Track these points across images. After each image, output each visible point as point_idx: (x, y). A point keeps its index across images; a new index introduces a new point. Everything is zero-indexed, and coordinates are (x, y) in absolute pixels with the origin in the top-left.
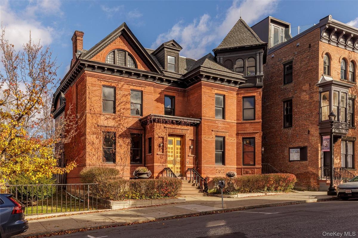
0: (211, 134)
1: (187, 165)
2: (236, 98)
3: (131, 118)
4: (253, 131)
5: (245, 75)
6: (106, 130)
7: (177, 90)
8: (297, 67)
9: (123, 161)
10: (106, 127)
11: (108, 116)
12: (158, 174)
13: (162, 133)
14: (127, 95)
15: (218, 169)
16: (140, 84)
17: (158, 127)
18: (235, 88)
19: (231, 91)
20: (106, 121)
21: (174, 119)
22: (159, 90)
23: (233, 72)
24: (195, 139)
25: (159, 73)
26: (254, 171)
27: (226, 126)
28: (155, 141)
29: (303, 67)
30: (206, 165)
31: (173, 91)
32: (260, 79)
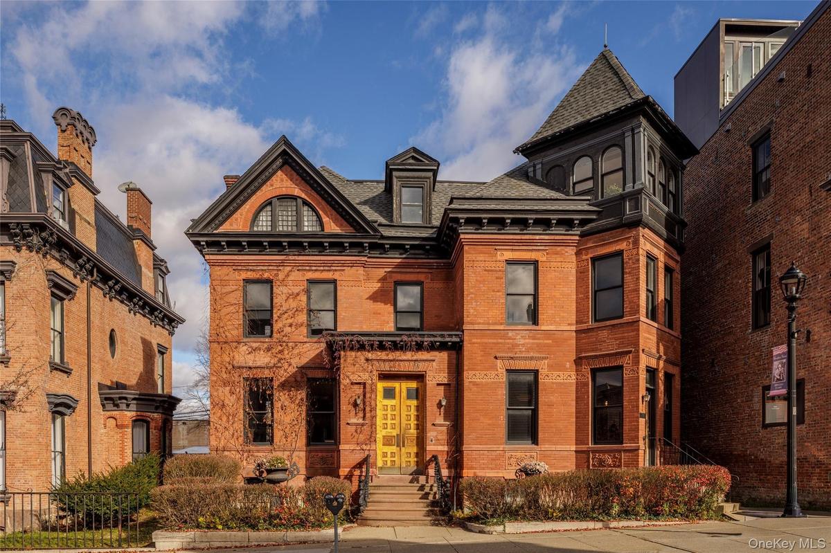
0: (494, 368)
1: (428, 448)
2: (574, 265)
3: (308, 345)
4: (619, 348)
5: (597, 198)
6: (250, 374)
7: (429, 266)
8: (781, 146)
9: (289, 440)
10: (250, 368)
11: (255, 345)
12: (349, 469)
13: (361, 374)
14: (298, 294)
15: (512, 454)
16: (329, 266)
17: (350, 360)
18: (569, 237)
19: (559, 248)
20: (251, 357)
21: (385, 339)
22: (381, 272)
23: (568, 198)
24: (453, 383)
25: (369, 233)
26: (620, 459)
27: (541, 341)
28: (342, 394)
29: (793, 140)
30: (474, 447)
31: (418, 270)
32: (633, 201)
